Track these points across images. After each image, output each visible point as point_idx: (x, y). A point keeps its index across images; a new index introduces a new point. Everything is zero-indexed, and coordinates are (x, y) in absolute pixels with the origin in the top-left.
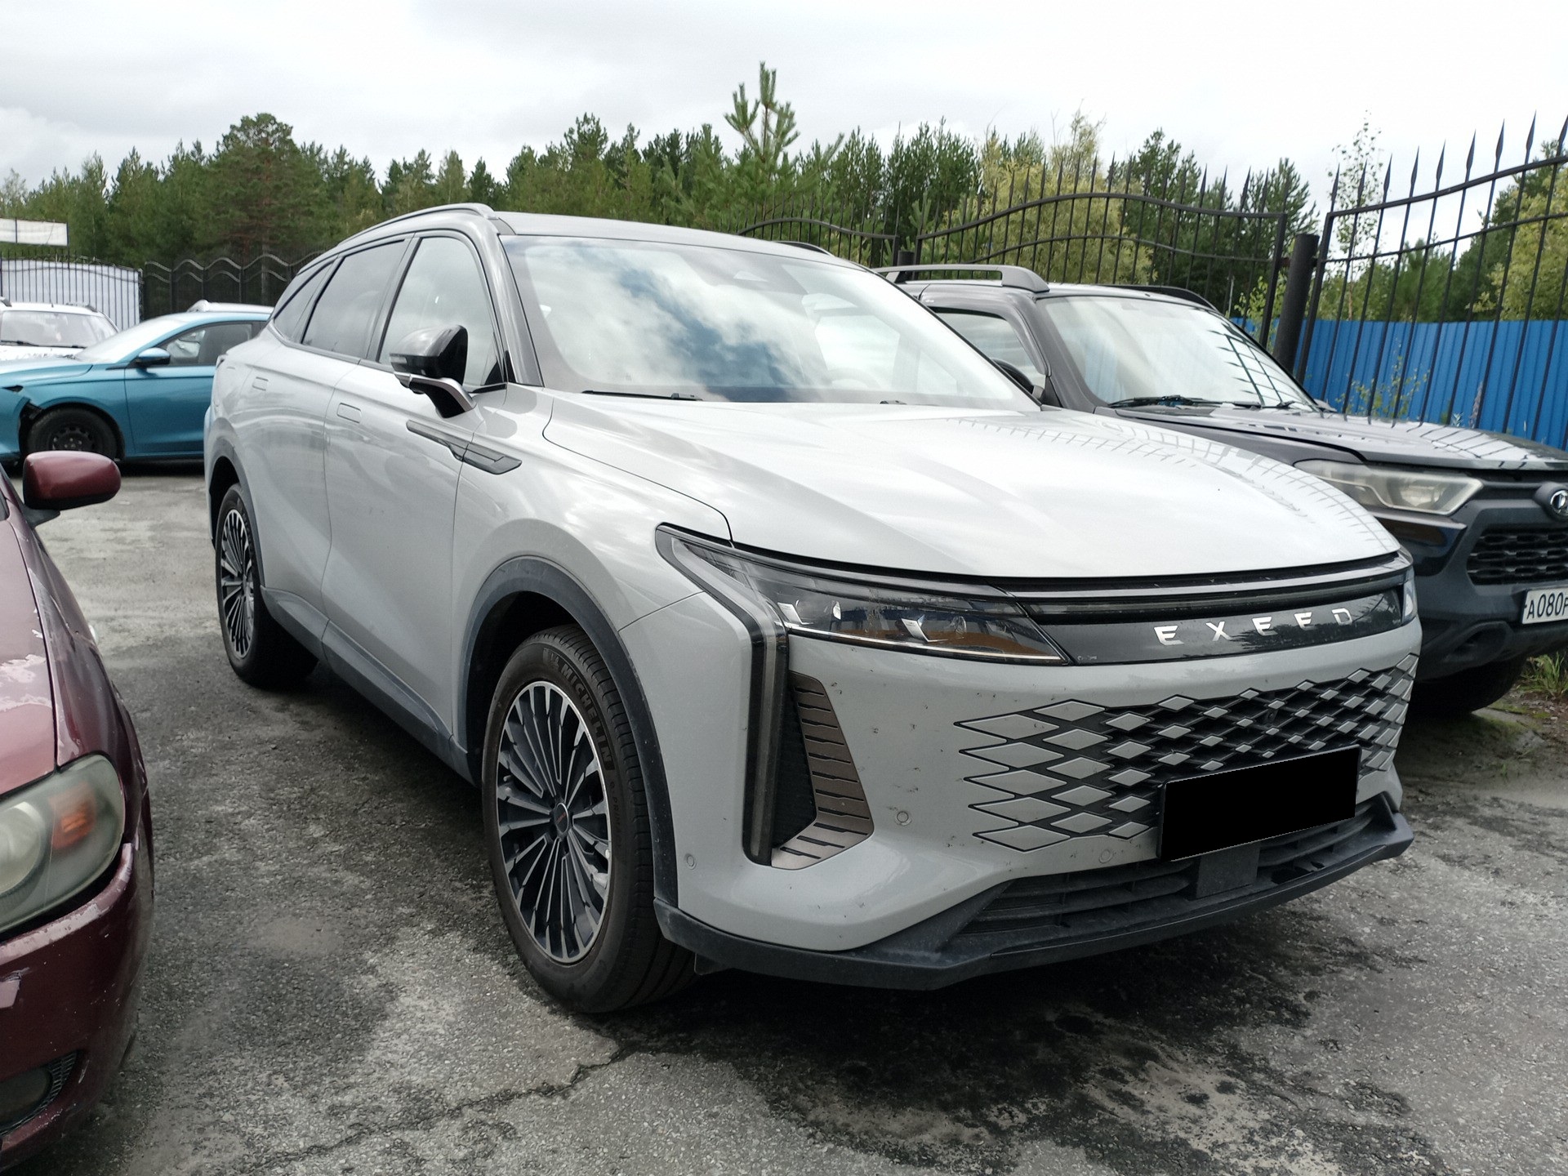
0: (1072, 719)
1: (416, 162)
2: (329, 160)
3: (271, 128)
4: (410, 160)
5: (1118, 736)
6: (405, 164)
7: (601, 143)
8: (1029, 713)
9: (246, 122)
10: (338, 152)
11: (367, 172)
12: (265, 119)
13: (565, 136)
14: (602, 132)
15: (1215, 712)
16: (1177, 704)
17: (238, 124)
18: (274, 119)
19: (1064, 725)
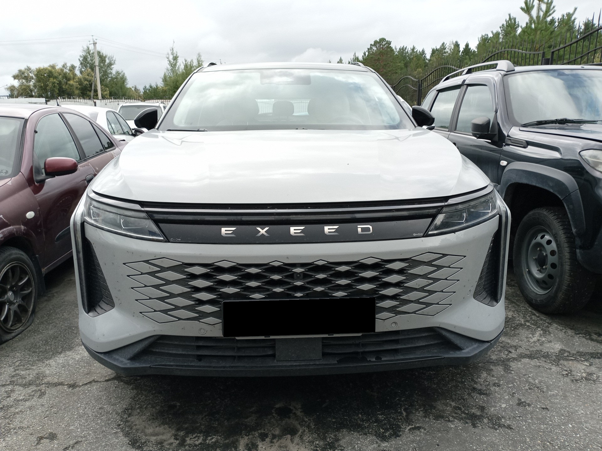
0: (166, 266)
1: (441, 47)
2: (409, 52)
3: (384, 43)
4: (438, 47)
5: (194, 277)
6: (436, 49)
7: (516, 28)
8: (147, 262)
9: (376, 42)
10: (412, 48)
11: (423, 54)
12: (383, 40)
13: (500, 27)
14: (517, 23)
15: (253, 270)
16: (226, 265)
17: (373, 43)
18: (385, 39)
19: (163, 269)
